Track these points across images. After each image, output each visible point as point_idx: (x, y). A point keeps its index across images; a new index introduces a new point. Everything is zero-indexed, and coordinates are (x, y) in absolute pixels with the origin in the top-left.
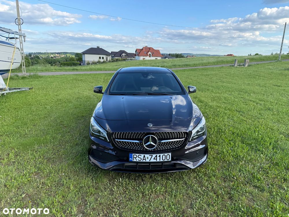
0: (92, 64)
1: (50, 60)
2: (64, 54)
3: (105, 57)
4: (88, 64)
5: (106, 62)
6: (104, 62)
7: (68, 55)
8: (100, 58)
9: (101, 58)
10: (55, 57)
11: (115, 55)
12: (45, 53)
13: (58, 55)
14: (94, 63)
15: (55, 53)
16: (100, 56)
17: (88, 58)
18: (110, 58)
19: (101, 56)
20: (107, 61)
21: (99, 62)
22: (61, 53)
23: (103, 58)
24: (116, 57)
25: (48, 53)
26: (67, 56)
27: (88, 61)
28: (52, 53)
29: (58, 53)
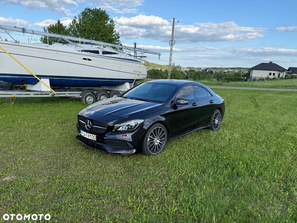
0: (258, 80)
1: (221, 75)
2: (238, 70)
3: (277, 73)
4: (255, 80)
5: (276, 79)
6: (274, 79)
7: (242, 70)
8: (270, 74)
9: (272, 74)
10: (228, 72)
11: (293, 71)
12: (220, 68)
13: (232, 70)
14: (262, 79)
15: (230, 68)
16: (270, 72)
17: (256, 74)
18: (283, 75)
19: (272, 72)
20: (279, 77)
21: (268, 79)
22: (235, 68)
23: (274, 74)
24: (294, 74)
25: (222, 68)
26: (240, 71)
27: (255, 77)
28: (227, 69)
29: (231, 69)
